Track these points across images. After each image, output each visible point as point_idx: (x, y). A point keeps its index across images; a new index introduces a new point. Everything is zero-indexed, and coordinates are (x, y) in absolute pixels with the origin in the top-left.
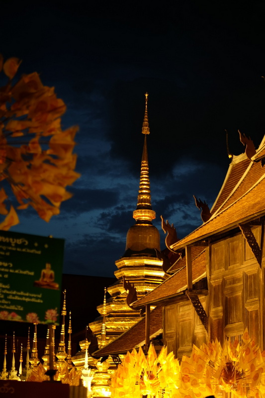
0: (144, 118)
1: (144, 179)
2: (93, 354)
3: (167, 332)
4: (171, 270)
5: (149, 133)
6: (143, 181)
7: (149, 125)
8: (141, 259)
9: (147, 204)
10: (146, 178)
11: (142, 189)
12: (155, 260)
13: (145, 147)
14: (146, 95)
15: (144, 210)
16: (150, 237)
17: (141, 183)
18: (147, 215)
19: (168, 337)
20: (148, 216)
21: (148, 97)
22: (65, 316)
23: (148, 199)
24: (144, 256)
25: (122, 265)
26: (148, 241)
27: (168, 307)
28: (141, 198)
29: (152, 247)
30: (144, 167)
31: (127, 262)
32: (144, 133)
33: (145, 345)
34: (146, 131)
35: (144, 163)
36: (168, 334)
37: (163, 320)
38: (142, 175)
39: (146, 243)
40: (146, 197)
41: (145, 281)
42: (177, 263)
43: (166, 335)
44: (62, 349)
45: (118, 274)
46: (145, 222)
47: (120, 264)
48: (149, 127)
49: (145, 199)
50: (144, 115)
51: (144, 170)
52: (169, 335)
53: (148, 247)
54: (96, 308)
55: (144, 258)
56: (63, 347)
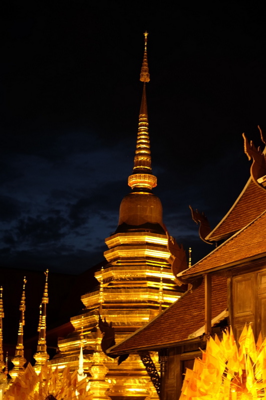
0: (142, 62)
1: (143, 137)
2: (108, 351)
3: (236, 315)
4: (211, 236)
5: (149, 80)
6: (141, 139)
7: (149, 70)
8: (141, 235)
9: (146, 167)
10: (145, 135)
11: (140, 149)
12: (159, 237)
13: (144, 97)
14: (146, 35)
15: (143, 175)
16: (151, 208)
17: (139, 141)
18: (147, 181)
19: (238, 322)
20: (149, 183)
21: (147, 36)
22: (47, 304)
23: (147, 162)
24: (144, 231)
25: (115, 243)
26: (148, 214)
27: (239, 278)
28: (140, 159)
29: (153, 221)
30: (143, 121)
31: (121, 239)
32: (142, 80)
33: (204, 334)
34: (145, 78)
35: (142, 117)
36: (239, 317)
37: (229, 297)
38: (141, 131)
39: (147, 216)
40: (146, 158)
41: (147, 263)
42: (219, 227)
43: (235, 320)
44: (42, 348)
45: (108, 256)
46: (144, 190)
47: (113, 242)
48: (149, 72)
49: (144, 162)
50: (143, 58)
51: (143, 126)
52: (241, 319)
53: (149, 220)
54: (80, 298)
55: (145, 235)
56: (43, 345)
